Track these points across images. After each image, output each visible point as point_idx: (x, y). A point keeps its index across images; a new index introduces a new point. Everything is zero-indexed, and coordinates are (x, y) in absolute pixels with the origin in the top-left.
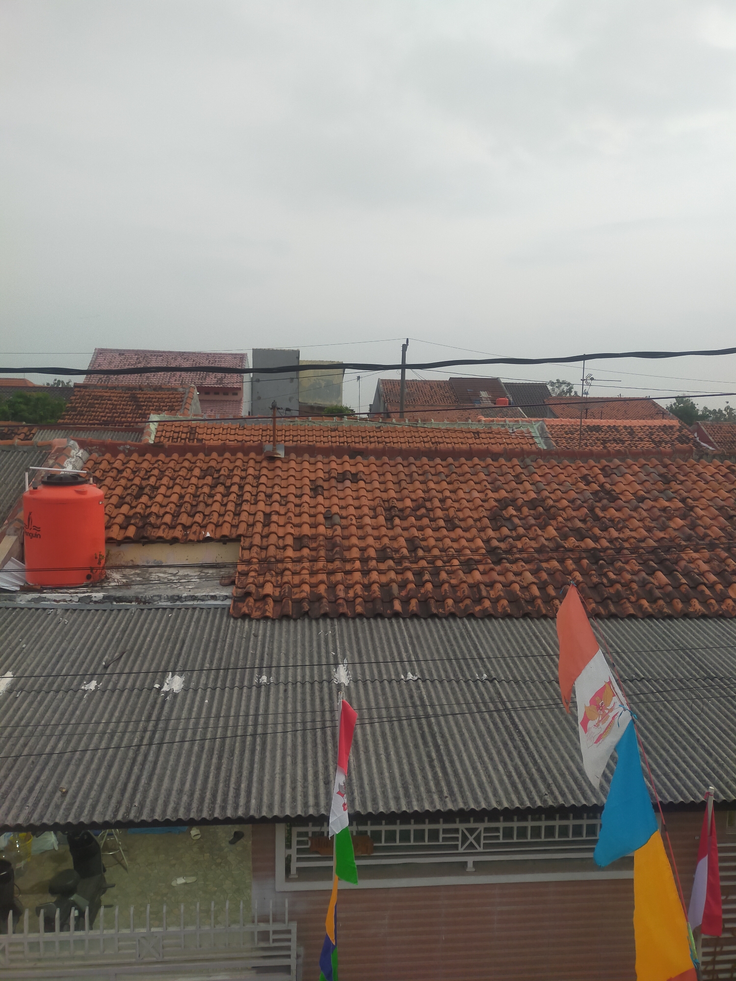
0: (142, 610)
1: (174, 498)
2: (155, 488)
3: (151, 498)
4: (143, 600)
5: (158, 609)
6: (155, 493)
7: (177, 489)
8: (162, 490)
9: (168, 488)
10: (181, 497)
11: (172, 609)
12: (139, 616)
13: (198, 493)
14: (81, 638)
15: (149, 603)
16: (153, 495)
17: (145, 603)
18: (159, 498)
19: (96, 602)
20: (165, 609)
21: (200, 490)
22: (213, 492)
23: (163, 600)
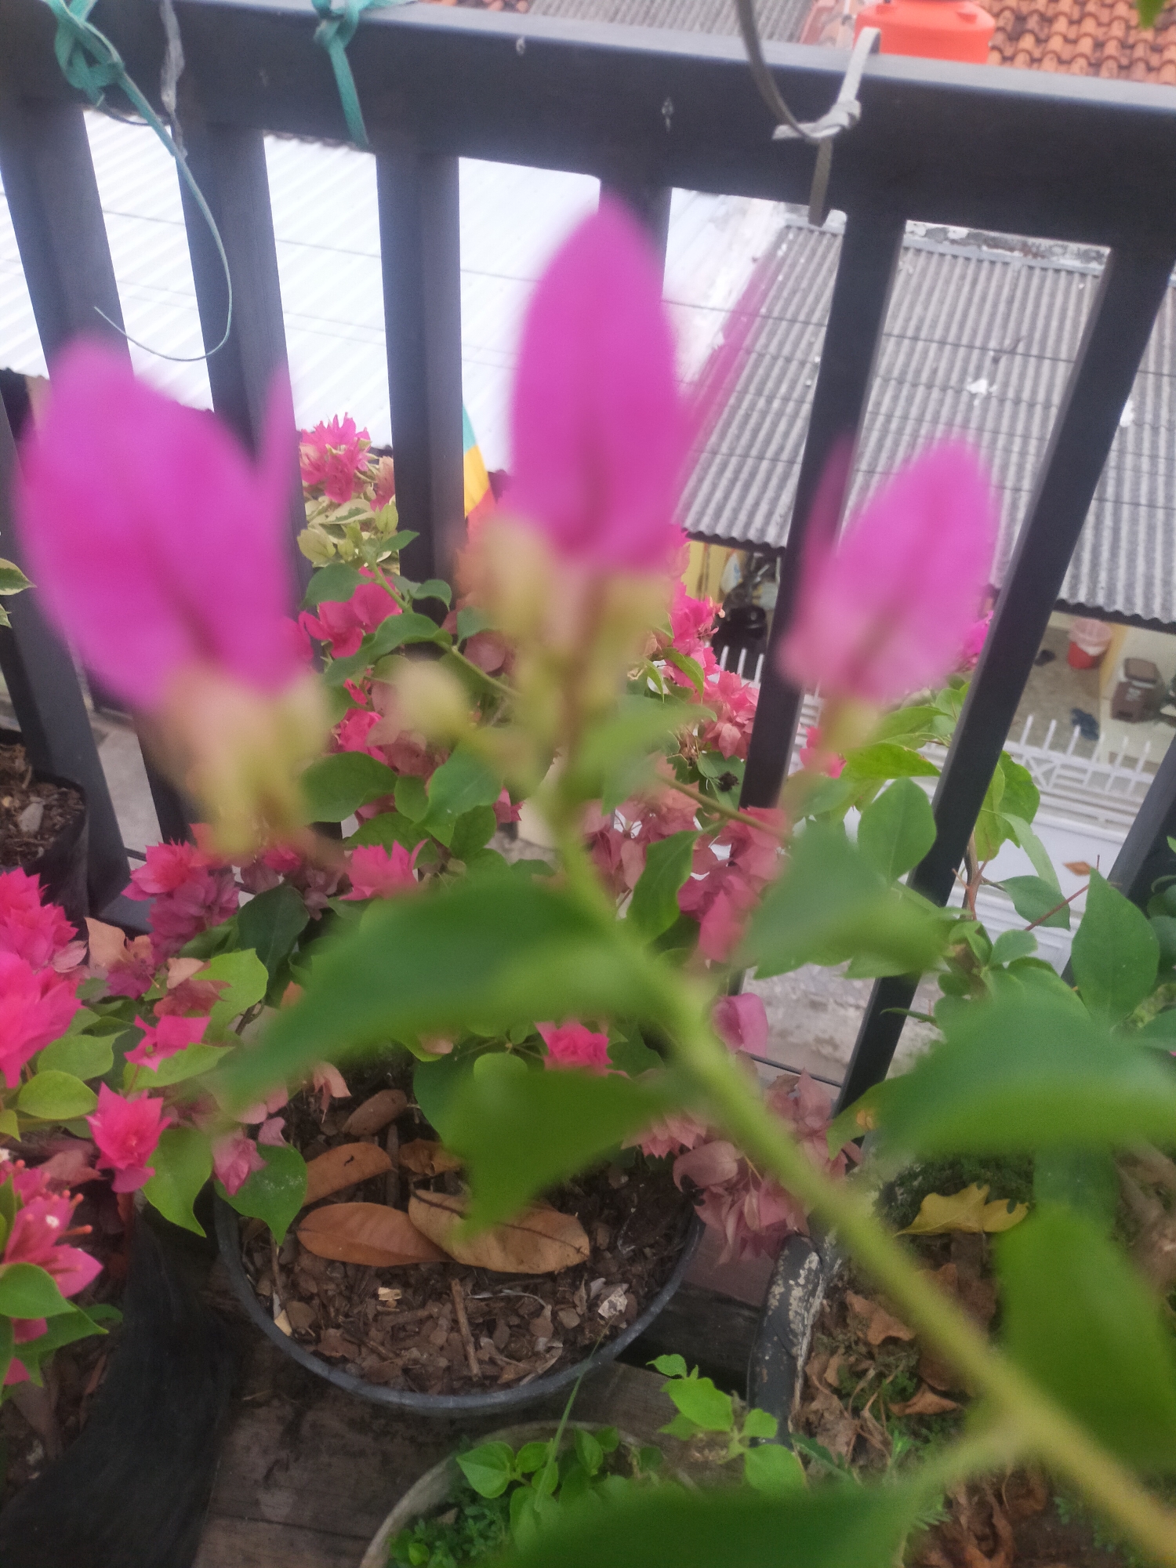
0: (1031, 268)
1: (1086, 45)
2: (1047, 20)
3: (1039, 41)
4: (1034, 250)
5: (1057, 271)
6: (1046, 30)
7: (1089, 25)
8: (1061, 25)
9: (1071, 22)
10: (1099, 45)
11: (1083, 275)
12: (1029, 278)
13: (1131, 40)
14: (941, 302)
15: (1043, 257)
16: (1042, 36)
17: (1035, 255)
18: (1056, 43)
19: (953, 242)
20: (1070, 273)
21: (1133, 32)
22: (1160, 40)
23: (1067, 256)
